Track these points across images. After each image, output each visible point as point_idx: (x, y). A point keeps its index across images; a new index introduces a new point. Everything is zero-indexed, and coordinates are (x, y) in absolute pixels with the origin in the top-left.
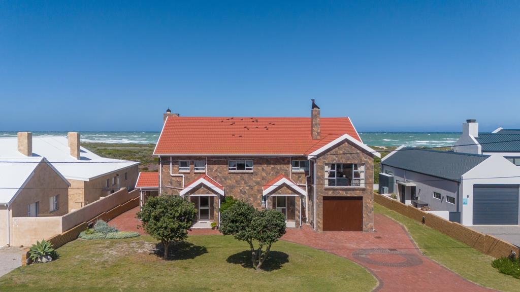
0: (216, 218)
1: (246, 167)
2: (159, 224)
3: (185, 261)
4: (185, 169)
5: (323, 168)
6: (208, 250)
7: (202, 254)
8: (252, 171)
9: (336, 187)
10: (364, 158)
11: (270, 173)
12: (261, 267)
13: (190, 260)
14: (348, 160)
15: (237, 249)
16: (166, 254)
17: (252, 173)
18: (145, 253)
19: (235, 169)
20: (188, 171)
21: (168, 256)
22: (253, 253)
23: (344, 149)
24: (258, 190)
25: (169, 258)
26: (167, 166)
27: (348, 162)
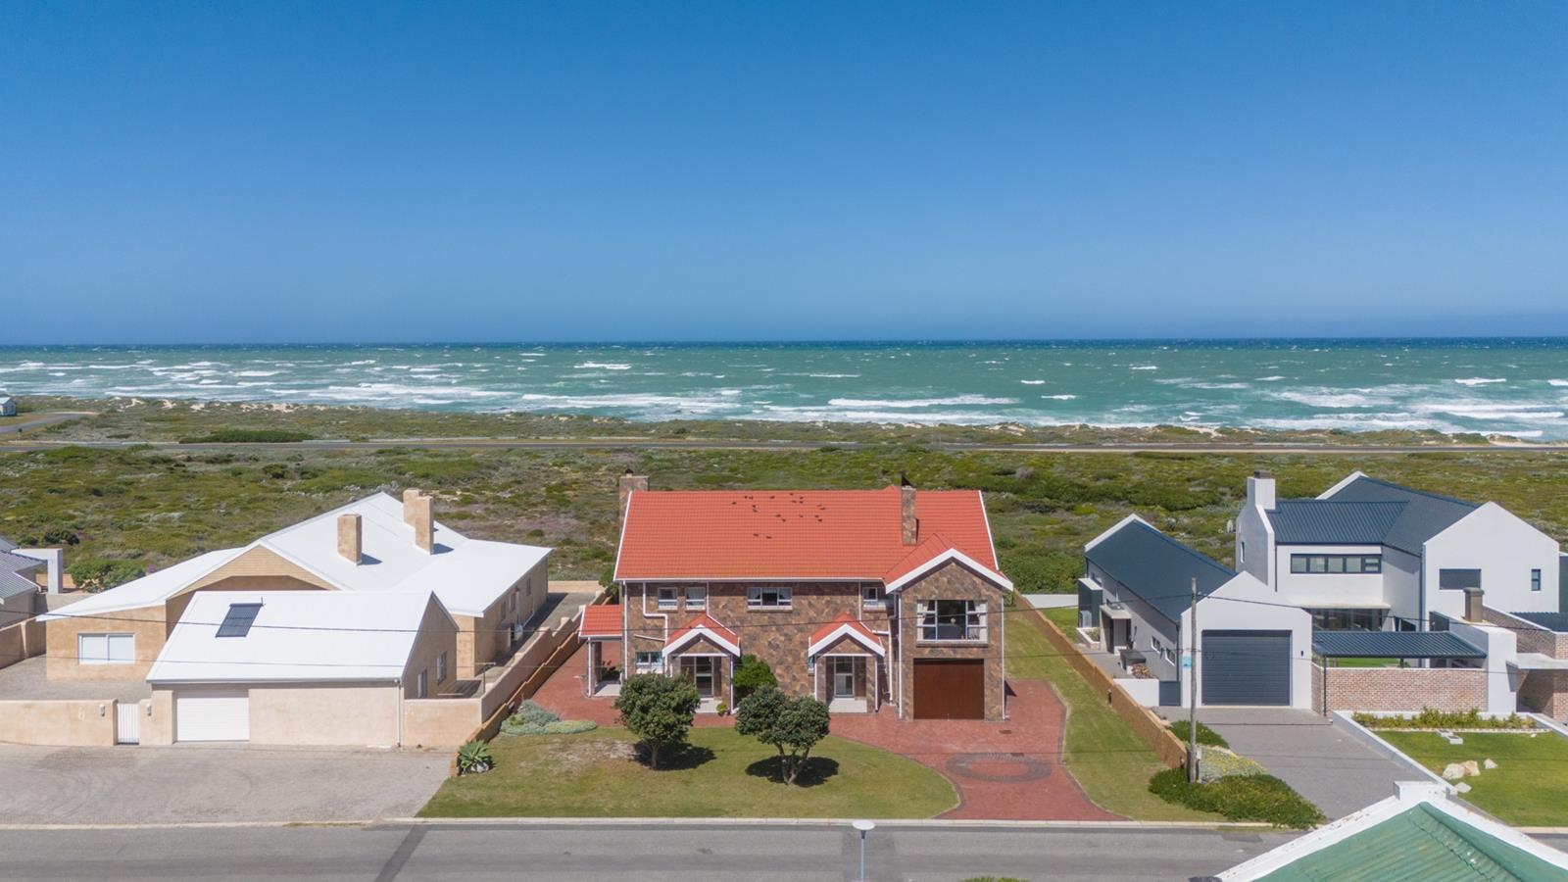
0: (726, 695)
1: (779, 600)
2: (648, 718)
3: (683, 771)
4: (671, 603)
5: (913, 608)
6: (717, 754)
7: (707, 760)
8: (789, 608)
9: (937, 641)
10: (986, 591)
11: (822, 613)
12: (796, 782)
13: (691, 770)
14: (957, 593)
15: (762, 753)
16: (654, 760)
17: (790, 612)
18: (620, 758)
19: (758, 604)
20: (675, 608)
21: (658, 763)
22: (784, 761)
23: (951, 575)
24: (802, 643)
25: (659, 767)
26: (637, 598)
27: (958, 598)
